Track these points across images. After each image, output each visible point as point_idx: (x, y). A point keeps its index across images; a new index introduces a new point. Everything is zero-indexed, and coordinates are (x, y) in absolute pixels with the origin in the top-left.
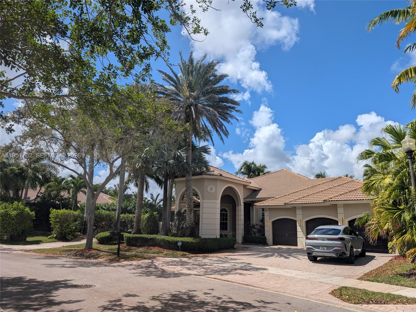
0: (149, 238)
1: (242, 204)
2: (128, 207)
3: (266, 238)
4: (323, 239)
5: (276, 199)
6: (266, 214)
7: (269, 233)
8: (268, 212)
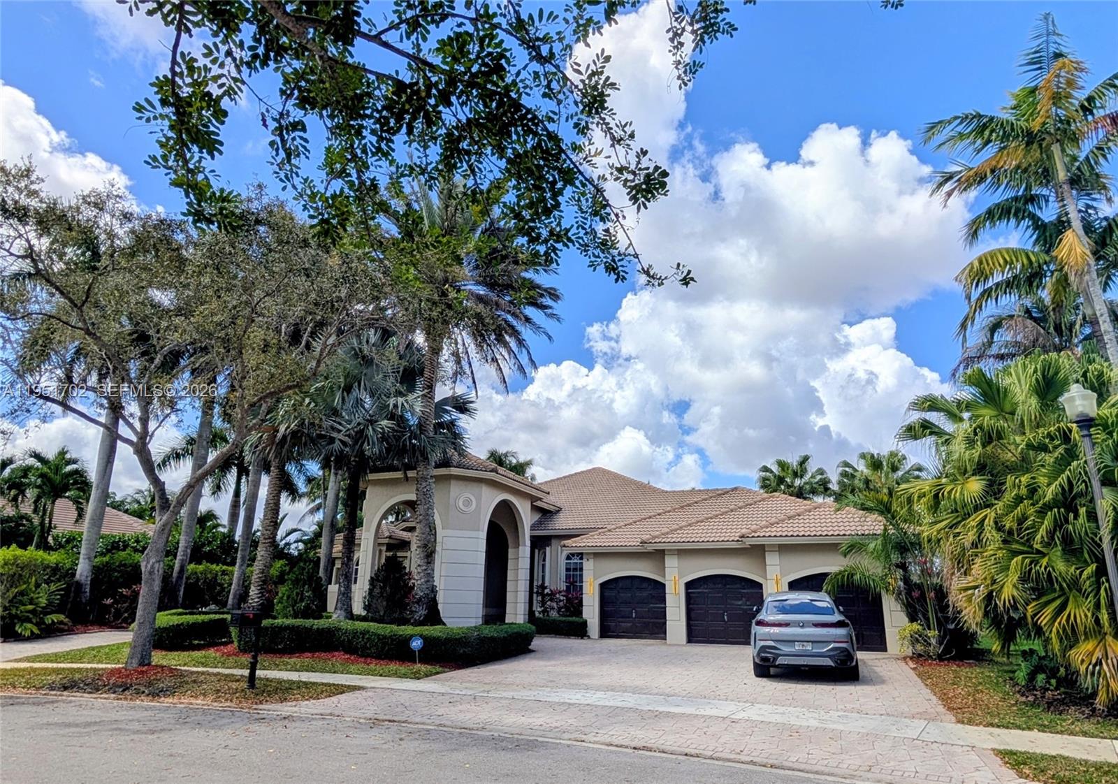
0: (315, 627)
1: (528, 543)
2: (203, 545)
3: (586, 622)
4: (803, 625)
5: (609, 531)
6: (588, 566)
7: (591, 612)
8: (591, 561)
